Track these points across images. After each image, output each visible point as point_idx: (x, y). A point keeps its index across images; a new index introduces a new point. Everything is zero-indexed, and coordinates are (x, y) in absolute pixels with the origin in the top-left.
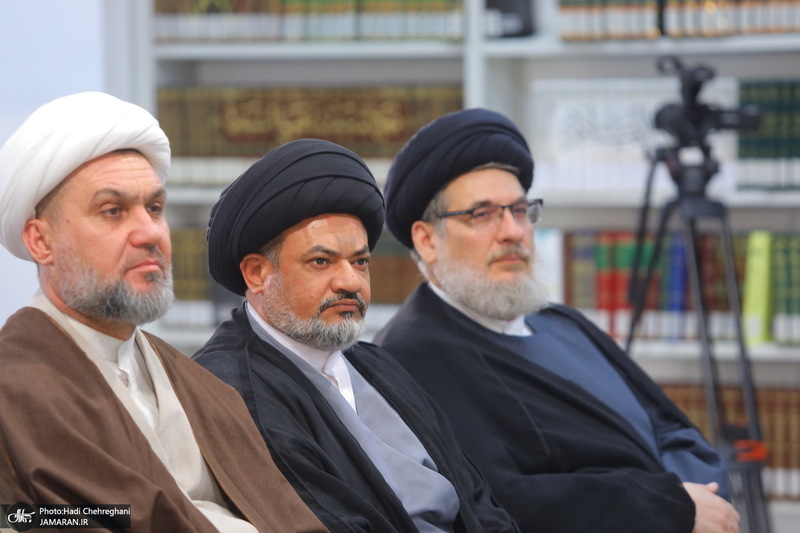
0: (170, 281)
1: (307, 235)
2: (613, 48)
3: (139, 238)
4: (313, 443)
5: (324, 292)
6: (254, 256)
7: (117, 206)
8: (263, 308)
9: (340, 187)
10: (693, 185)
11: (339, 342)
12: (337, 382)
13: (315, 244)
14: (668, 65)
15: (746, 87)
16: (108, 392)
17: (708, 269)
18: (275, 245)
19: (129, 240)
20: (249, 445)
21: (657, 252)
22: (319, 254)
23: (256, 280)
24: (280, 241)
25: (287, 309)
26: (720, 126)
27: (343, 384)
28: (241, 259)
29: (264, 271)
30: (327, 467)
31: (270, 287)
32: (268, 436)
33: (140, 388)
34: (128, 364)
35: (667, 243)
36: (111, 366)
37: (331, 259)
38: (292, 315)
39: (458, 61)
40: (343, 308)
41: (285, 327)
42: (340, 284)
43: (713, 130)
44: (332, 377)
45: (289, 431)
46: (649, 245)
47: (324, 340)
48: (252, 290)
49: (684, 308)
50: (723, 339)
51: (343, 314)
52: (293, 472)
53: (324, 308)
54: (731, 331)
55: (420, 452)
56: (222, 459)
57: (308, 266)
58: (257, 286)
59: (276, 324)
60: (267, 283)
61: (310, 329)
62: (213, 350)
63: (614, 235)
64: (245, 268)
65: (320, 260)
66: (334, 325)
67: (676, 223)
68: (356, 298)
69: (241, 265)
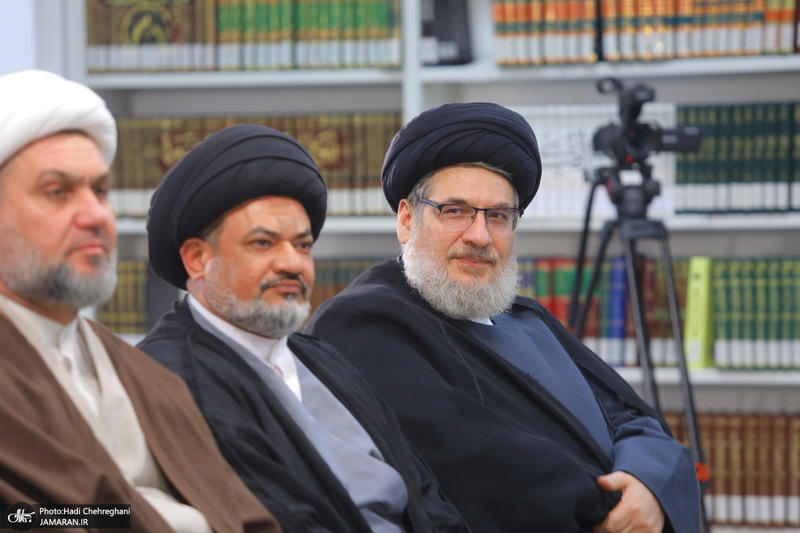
0: (113, 263)
1: (247, 216)
2: (551, 73)
3: (84, 220)
4: (258, 430)
5: (264, 274)
6: (194, 240)
7: (63, 187)
8: (205, 295)
9: (280, 169)
10: (633, 206)
11: (281, 324)
12: (281, 372)
13: (255, 226)
14: (608, 86)
15: (684, 111)
16: (49, 375)
17: (648, 295)
18: (215, 227)
19: (74, 222)
20: (193, 433)
21: (597, 276)
22: (260, 235)
23: (195, 264)
24: (219, 224)
25: (228, 293)
26: (661, 148)
27: (288, 374)
28: (181, 244)
29: (204, 257)
30: (273, 455)
31: (211, 271)
32: (214, 425)
33: (82, 373)
34: (70, 350)
35: (606, 267)
36: (54, 350)
37: (273, 241)
38: (233, 298)
39: (397, 87)
40: (284, 289)
41: (227, 312)
42: (281, 265)
43: (653, 152)
44: (277, 367)
45: (234, 419)
46: (589, 269)
47: (266, 323)
48: (193, 276)
49: (624, 334)
50: (664, 365)
51: (285, 295)
52: (237, 460)
53: (265, 288)
54: (671, 357)
55: (366, 443)
56: (167, 448)
57: (249, 248)
58: (196, 271)
59: (218, 310)
60: (208, 268)
61: (252, 311)
62: (155, 340)
63: (553, 261)
64: (186, 252)
65: (262, 242)
66: (275, 307)
67: (616, 248)
68: (298, 279)
69: (182, 250)
